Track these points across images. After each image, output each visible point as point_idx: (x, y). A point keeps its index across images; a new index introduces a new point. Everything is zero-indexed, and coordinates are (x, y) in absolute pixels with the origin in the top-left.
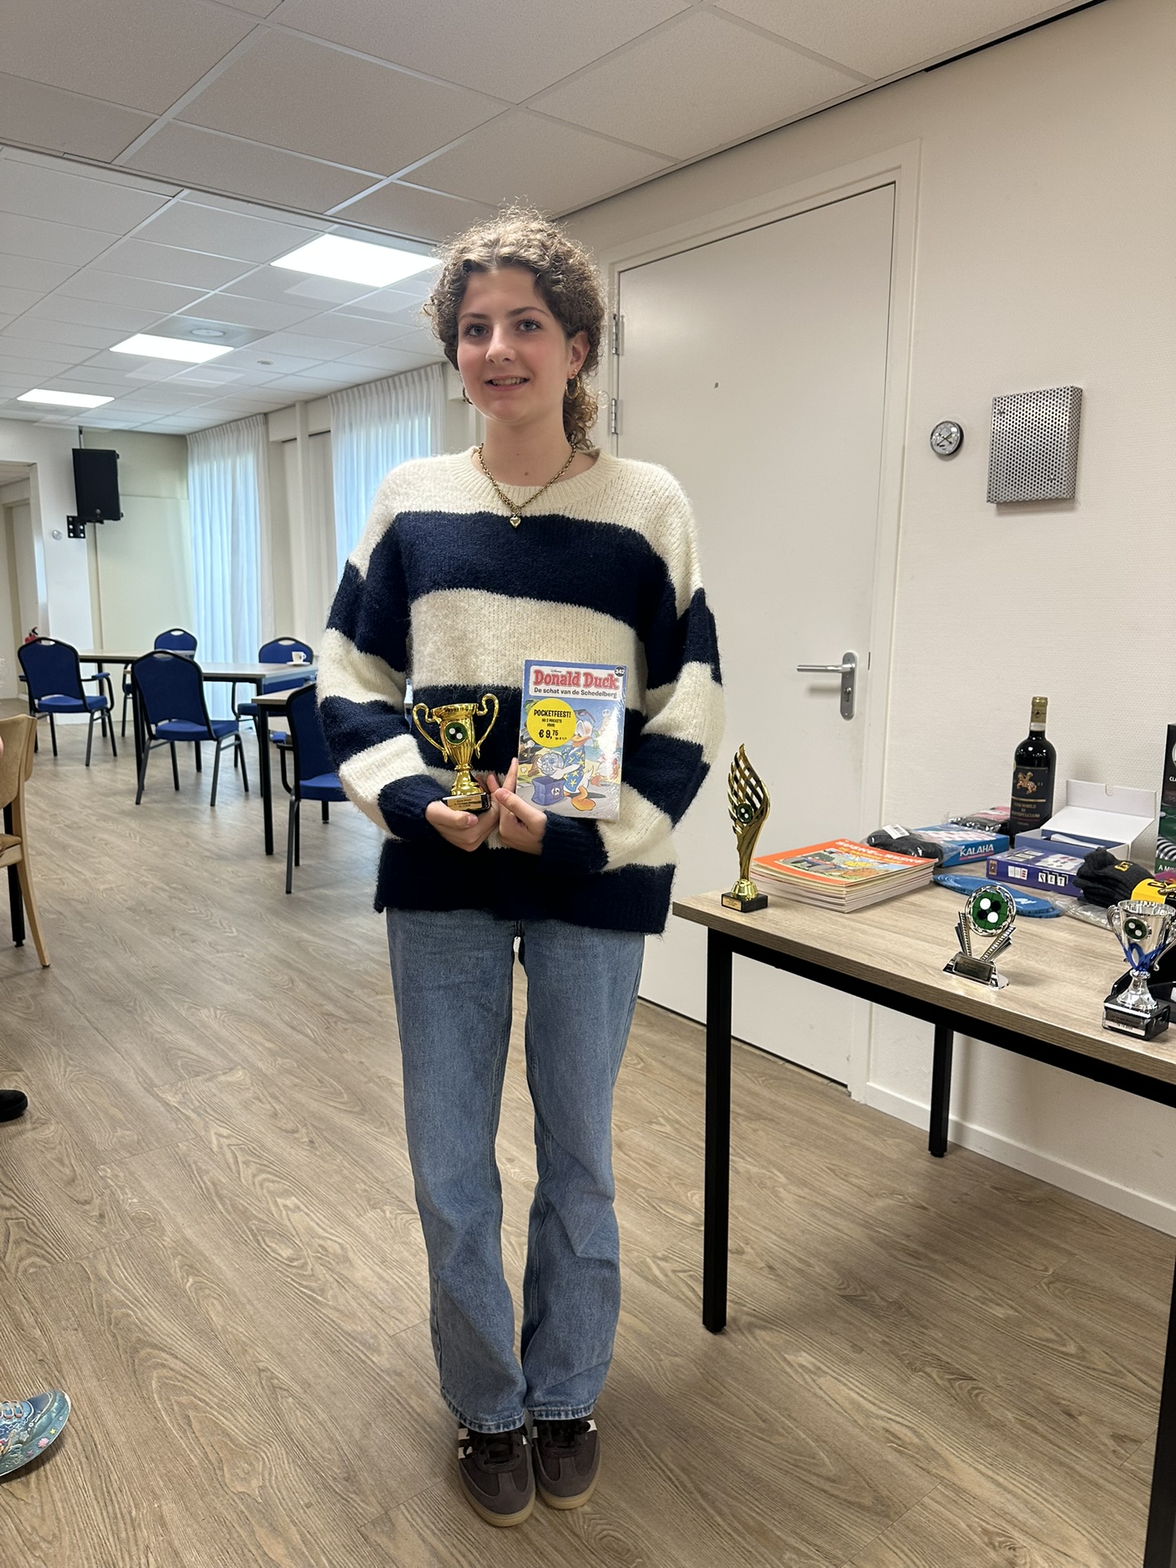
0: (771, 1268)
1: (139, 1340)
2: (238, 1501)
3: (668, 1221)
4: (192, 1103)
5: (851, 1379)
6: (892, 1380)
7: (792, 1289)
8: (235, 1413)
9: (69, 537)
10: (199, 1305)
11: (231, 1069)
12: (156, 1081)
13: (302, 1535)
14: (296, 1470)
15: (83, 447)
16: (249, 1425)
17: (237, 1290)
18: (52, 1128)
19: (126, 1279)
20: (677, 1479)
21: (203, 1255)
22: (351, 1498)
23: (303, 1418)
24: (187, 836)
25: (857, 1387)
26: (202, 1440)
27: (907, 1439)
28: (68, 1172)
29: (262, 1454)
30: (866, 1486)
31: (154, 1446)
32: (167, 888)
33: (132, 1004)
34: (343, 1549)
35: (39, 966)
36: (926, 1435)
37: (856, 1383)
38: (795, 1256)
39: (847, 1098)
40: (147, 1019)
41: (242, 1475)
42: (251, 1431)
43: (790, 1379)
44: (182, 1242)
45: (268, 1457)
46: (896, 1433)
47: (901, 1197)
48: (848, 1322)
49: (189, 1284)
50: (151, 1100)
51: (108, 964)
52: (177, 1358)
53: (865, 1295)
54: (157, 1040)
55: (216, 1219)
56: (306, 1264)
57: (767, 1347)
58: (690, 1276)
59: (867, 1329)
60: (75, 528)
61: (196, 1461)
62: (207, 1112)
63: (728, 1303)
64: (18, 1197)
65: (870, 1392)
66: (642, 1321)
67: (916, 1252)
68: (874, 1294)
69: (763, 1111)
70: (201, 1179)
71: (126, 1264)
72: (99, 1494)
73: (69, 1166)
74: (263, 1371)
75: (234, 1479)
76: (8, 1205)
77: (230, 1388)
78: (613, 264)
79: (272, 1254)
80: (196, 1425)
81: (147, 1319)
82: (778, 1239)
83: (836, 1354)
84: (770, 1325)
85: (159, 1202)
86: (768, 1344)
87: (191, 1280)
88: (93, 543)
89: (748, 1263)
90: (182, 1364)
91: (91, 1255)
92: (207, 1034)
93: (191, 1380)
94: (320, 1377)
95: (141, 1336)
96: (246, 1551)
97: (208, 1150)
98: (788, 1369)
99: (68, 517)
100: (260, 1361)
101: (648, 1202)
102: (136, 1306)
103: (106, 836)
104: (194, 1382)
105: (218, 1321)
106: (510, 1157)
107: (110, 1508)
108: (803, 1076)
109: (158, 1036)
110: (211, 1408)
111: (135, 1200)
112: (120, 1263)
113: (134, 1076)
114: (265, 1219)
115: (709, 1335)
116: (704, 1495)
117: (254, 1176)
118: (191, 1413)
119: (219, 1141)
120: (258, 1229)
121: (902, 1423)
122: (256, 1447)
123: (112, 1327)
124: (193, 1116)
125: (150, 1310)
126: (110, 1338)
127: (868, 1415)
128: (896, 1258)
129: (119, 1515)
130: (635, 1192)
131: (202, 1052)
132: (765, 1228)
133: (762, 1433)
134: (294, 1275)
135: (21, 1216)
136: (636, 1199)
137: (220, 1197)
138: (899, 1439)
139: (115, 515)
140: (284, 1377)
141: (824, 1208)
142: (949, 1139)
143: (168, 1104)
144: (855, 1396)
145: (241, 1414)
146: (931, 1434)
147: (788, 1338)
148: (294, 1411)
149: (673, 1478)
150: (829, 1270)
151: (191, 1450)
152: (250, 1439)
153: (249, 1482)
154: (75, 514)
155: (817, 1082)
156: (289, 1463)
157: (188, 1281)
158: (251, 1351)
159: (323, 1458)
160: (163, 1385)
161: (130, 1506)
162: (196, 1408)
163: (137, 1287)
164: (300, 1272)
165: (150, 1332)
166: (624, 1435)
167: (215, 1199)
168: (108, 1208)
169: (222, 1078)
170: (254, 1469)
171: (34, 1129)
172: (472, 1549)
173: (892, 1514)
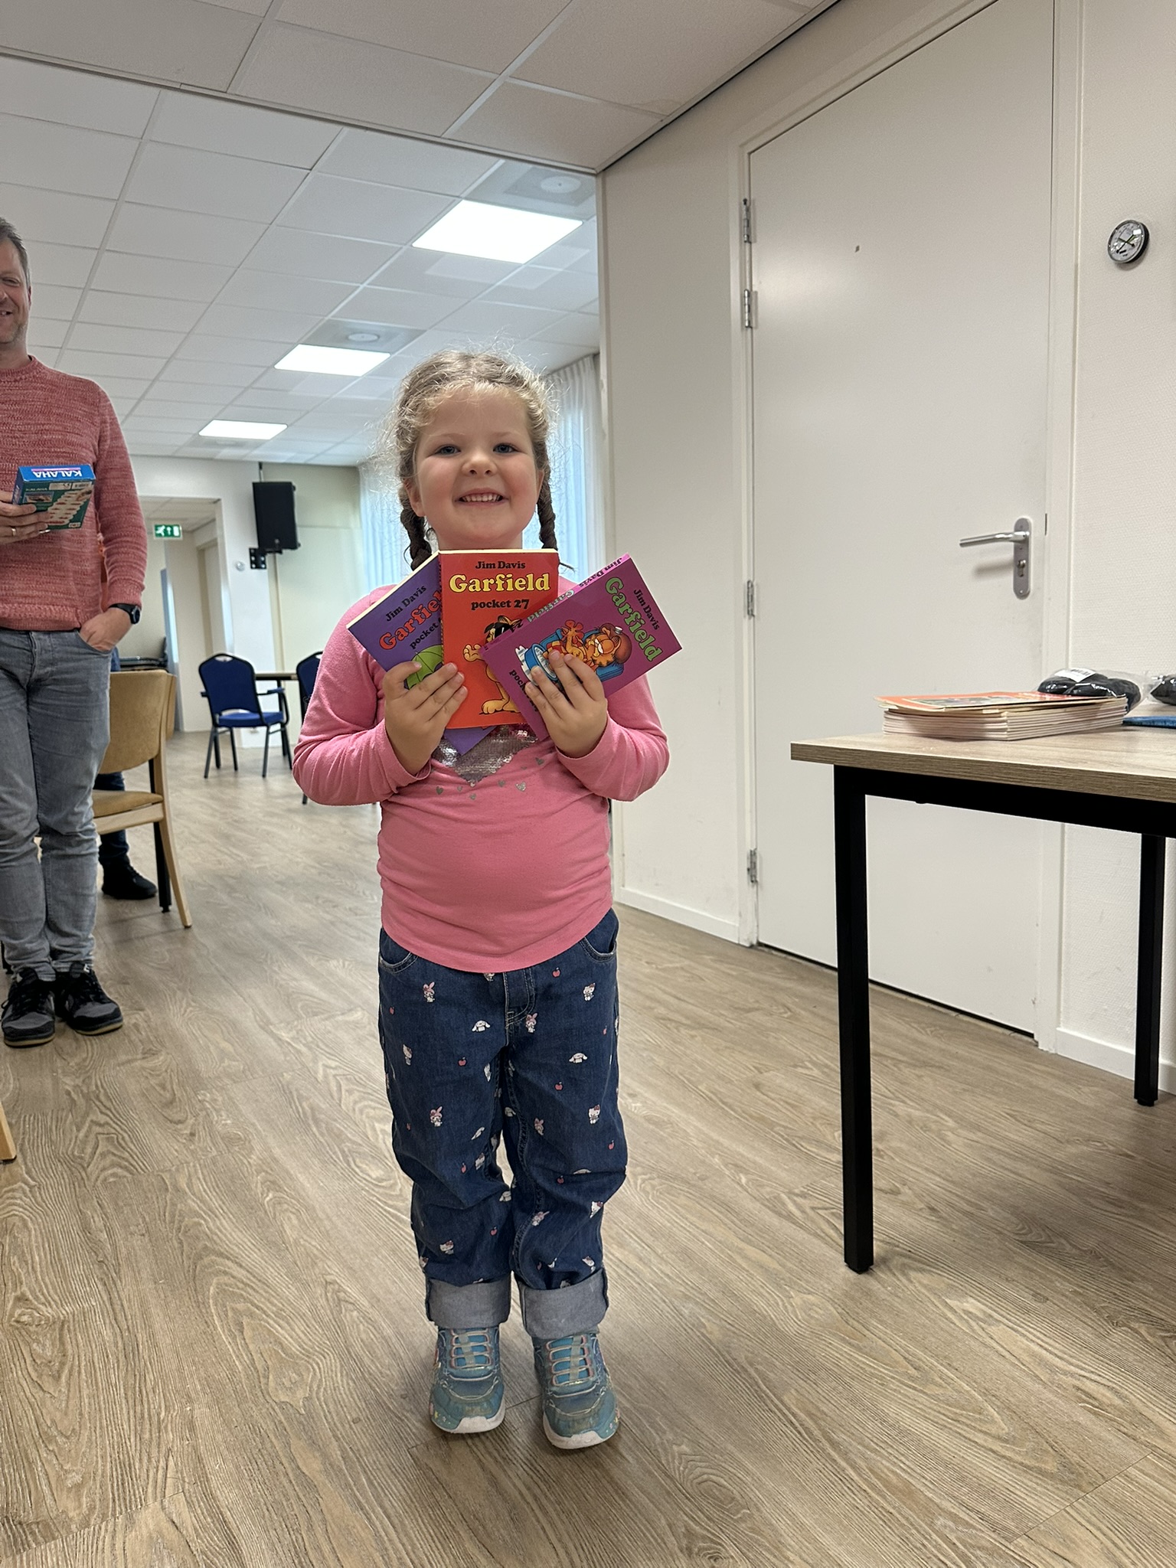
0: (932, 1209)
1: (206, 1247)
2: (278, 1410)
3: (810, 1158)
4: (305, 1039)
5: (1030, 1329)
6: (1088, 1335)
7: (957, 1231)
8: (292, 1323)
9: (252, 568)
10: (274, 1218)
11: (350, 1010)
12: (273, 1019)
13: (343, 1451)
14: (348, 1384)
15: (263, 480)
16: (305, 1335)
17: (317, 1206)
18: (161, 1058)
19: (205, 1191)
20: (801, 1425)
21: (288, 1172)
22: (406, 1417)
23: (365, 1331)
24: (344, 826)
25: (1039, 1338)
26: (251, 1347)
27: (1105, 1400)
28: (168, 1095)
29: (314, 1365)
30: (1050, 1449)
31: (198, 1350)
32: (317, 865)
33: (263, 957)
34: (387, 1470)
35: (181, 926)
36: (1132, 1397)
37: (1038, 1334)
38: (963, 1199)
39: (1035, 1048)
40: (276, 969)
41: (287, 1384)
42: (306, 1341)
43: (952, 1325)
44: (269, 1160)
45: (320, 1368)
46: (1090, 1392)
47: (1099, 1144)
48: (1028, 1268)
49: (268, 1199)
50: (264, 1036)
51: (248, 925)
52: (241, 1266)
53: (1052, 1242)
54: (281, 986)
55: (308, 1140)
56: (395, 1184)
57: (923, 1290)
58: (833, 1214)
59: (1054, 1278)
60: (257, 560)
61: (240, 1368)
62: (318, 1046)
63: (874, 1242)
64: (114, 1115)
65: (1057, 1345)
66: (770, 1256)
67: (1119, 1200)
68: (1063, 1241)
69: (931, 1059)
70: (301, 1105)
71: (207, 1179)
72: (130, 1393)
73: (170, 1089)
74: (330, 1283)
75: (278, 1388)
76: (102, 1122)
77: (292, 1299)
78: (742, 146)
79: (361, 1174)
80: (248, 1333)
81: (218, 1228)
82: (942, 1181)
83: (1012, 1302)
84: (928, 1268)
85: (253, 1125)
86: (925, 1286)
87: (271, 1195)
88: (274, 573)
89: (903, 1203)
90: (245, 1273)
91: (173, 1169)
92: (332, 981)
93: (252, 1288)
94: (391, 1293)
95: (208, 1244)
96: (277, 1463)
97: (313, 1079)
98: (950, 1315)
99: (250, 549)
100: (329, 1274)
101: (786, 1140)
102: (209, 1216)
103: (269, 828)
104: (254, 1290)
105: (290, 1234)
106: (631, 1092)
107: (138, 1408)
108: (981, 1027)
109: (283, 982)
110: (268, 1316)
111: (229, 1122)
112: (201, 1176)
113: (252, 1016)
114: (361, 1142)
115: (852, 1274)
116: (834, 1444)
117: (355, 1102)
118: (245, 1320)
119: (324, 1071)
120: (349, 1151)
121: (1100, 1381)
122: (309, 1357)
123: (180, 1235)
124: (304, 1049)
125: (224, 1221)
126: (176, 1245)
127: (1053, 1369)
128: (1092, 1205)
129: (146, 1416)
130: (772, 1130)
131: (323, 995)
132: (927, 1170)
133: (913, 1381)
134: (381, 1195)
135: (114, 1131)
136: (773, 1136)
137: (316, 1121)
138: (1095, 1399)
139: (293, 545)
140: (352, 1290)
141: (999, 1152)
142: (1159, 1088)
143: (280, 1039)
144: (1037, 1348)
145: (298, 1323)
146: (1138, 1396)
147: (951, 1282)
148: (357, 1325)
149: (797, 1424)
150: (1007, 1215)
151: (237, 1356)
152: (304, 1349)
153: (294, 1393)
154: (256, 546)
155: (997, 1032)
156: (342, 1375)
157: (267, 1196)
158: (320, 1264)
159: (381, 1373)
160: (222, 1290)
161: (160, 1407)
162: (251, 1315)
163: (214, 1200)
164: (387, 1192)
165: (218, 1241)
166: (739, 1373)
167: (311, 1122)
168: (201, 1128)
169: (340, 1018)
170: (303, 1379)
171: (144, 1058)
172: (540, 1483)
173: (1084, 1484)
